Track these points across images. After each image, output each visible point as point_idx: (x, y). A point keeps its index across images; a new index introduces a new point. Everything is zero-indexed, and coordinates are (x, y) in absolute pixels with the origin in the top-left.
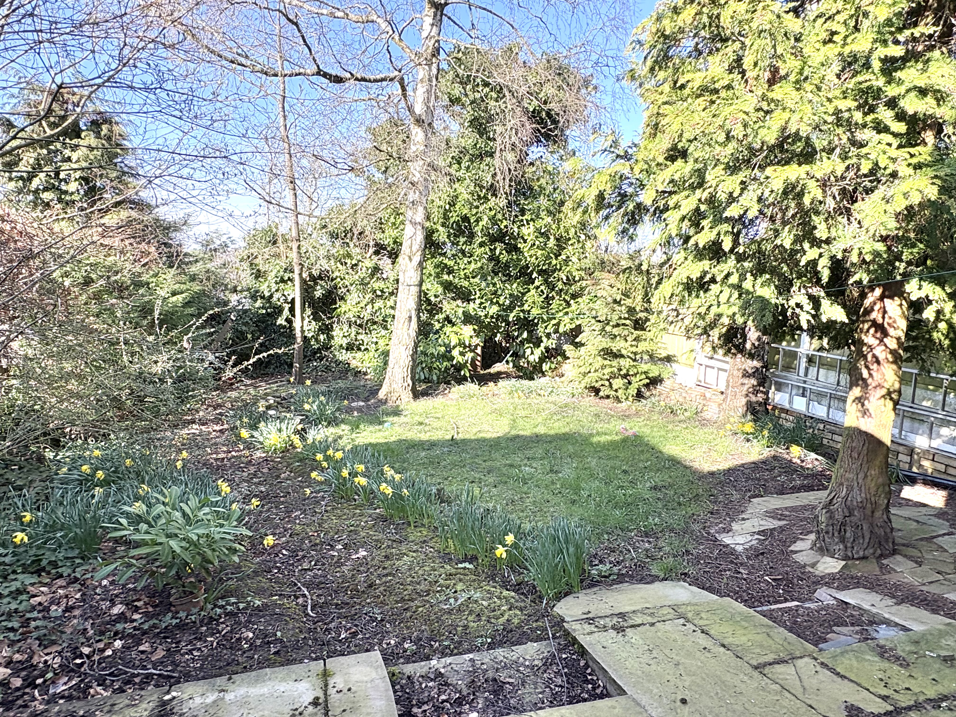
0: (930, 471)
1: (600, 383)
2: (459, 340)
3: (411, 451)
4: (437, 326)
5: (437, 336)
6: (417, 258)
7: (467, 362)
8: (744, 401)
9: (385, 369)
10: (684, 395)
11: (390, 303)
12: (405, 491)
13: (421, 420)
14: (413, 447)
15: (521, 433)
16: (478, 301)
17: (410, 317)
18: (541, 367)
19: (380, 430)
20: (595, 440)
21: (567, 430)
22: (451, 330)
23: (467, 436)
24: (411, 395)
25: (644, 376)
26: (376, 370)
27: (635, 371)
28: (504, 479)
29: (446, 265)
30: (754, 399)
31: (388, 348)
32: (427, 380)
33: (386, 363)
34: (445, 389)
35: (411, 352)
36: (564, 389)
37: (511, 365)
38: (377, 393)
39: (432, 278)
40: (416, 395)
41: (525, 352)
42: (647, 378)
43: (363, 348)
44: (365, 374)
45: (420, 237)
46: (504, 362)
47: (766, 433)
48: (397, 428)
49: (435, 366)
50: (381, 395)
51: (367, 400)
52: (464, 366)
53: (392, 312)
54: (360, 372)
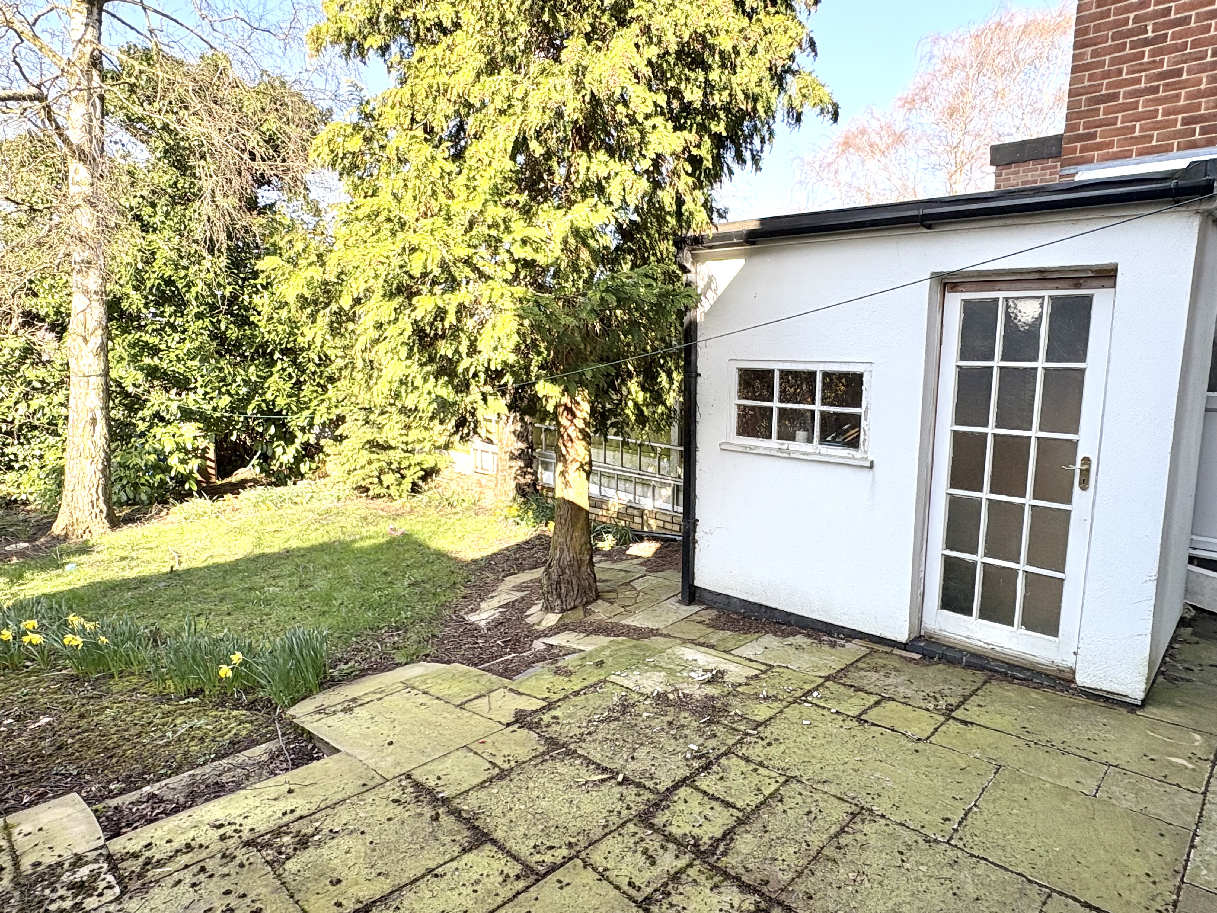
0: (654, 528)
1: (368, 481)
2: (177, 444)
3: (109, 594)
4: (142, 426)
5: (143, 441)
6: (96, 340)
7: (191, 472)
8: (513, 484)
9: (60, 493)
10: (461, 484)
11: (59, 398)
12: (103, 638)
13: (124, 554)
14: (113, 588)
15: (267, 551)
16: (201, 391)
17: (94, 420)
18: (298, 468)
19: (58, 576)
20: (358, 545)
21: (326, 539)
22: (164, 430)
23: (195, 565)
24: (107, 525)
25: (418, 468)
26: (44, 495)
27: (407, 463)
28: (242, 604)
29: (147, 343)
30: (523, 481)
31: (61, 462)
32: (130, 502)
33: (60, 485)
34: (161, 511)
35: (100, 467)
36: (327, 493)
37: (258, 469)
38: (50, 528)
39: (125, 363)
40: (115, 523)
41: (274, 452)
42: (422, 469)
43: (17, 466)
44: (25, 503)
45: (98, 311)
46: (250, 466)
47: (530, 513)
48: (85, 569)
49: (143, 481)
50: (57, 529)
51: (32, 539)
52: (188, 477)
53: (63, 411)
54: (15, 501)
